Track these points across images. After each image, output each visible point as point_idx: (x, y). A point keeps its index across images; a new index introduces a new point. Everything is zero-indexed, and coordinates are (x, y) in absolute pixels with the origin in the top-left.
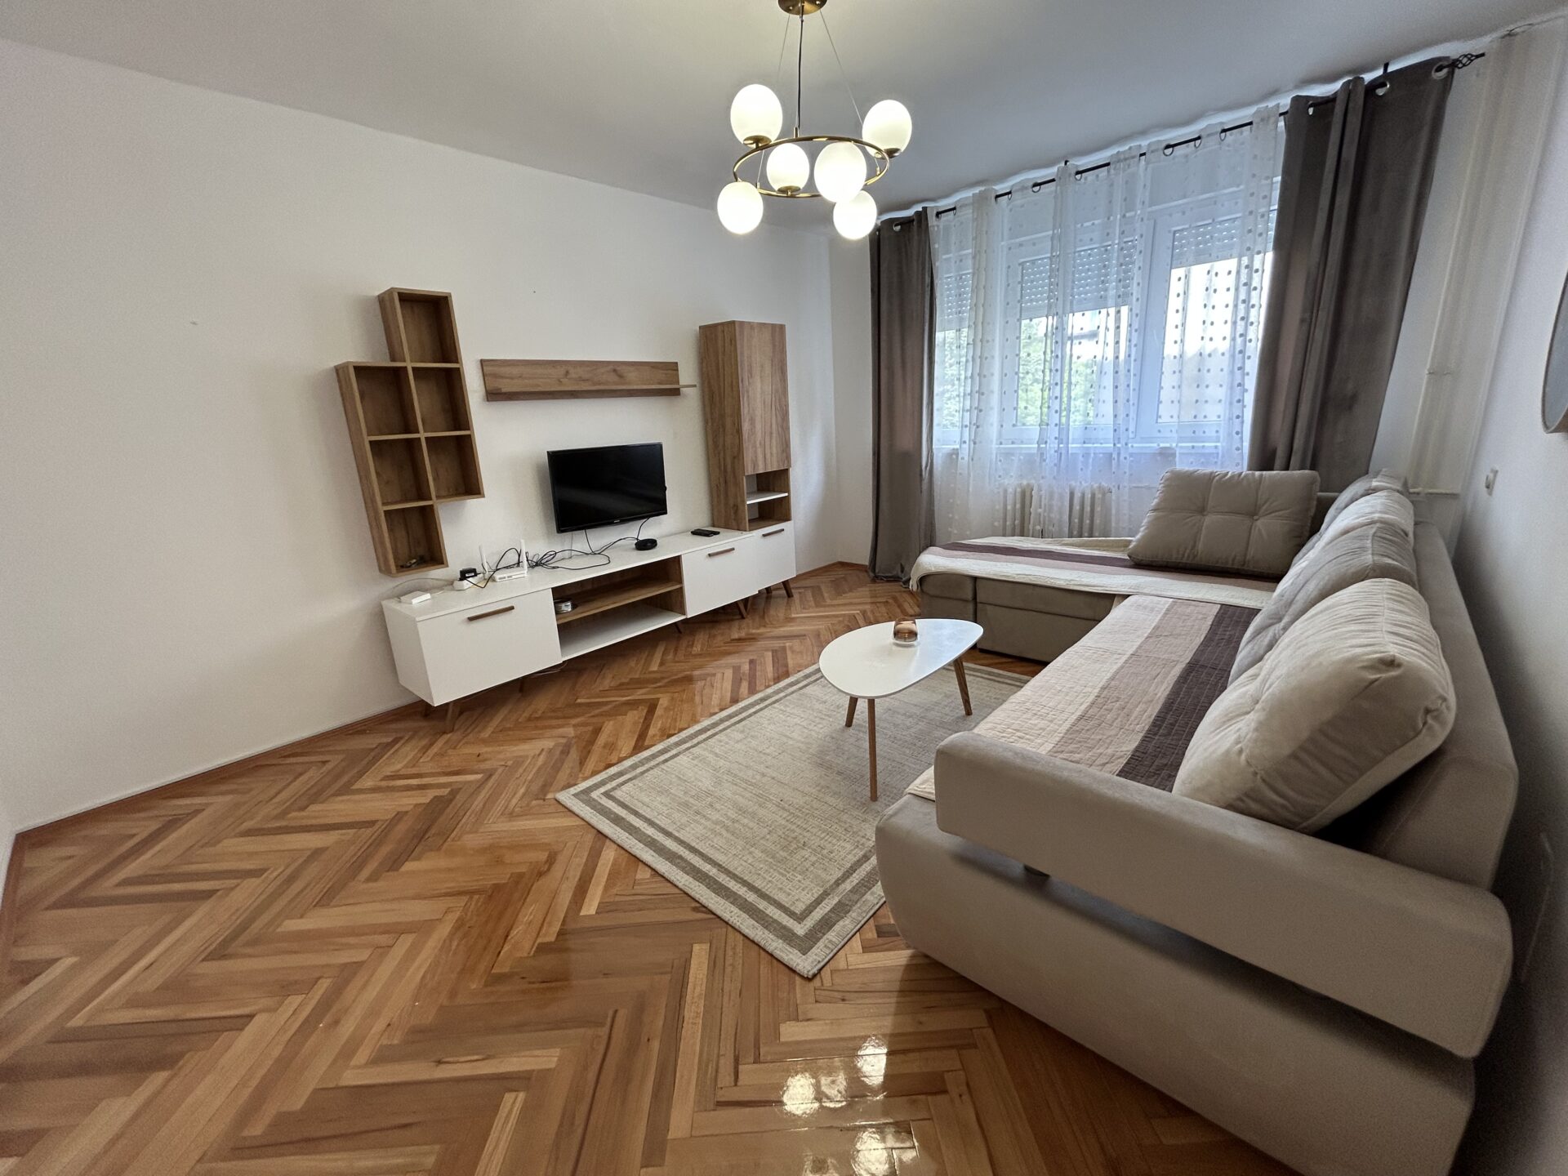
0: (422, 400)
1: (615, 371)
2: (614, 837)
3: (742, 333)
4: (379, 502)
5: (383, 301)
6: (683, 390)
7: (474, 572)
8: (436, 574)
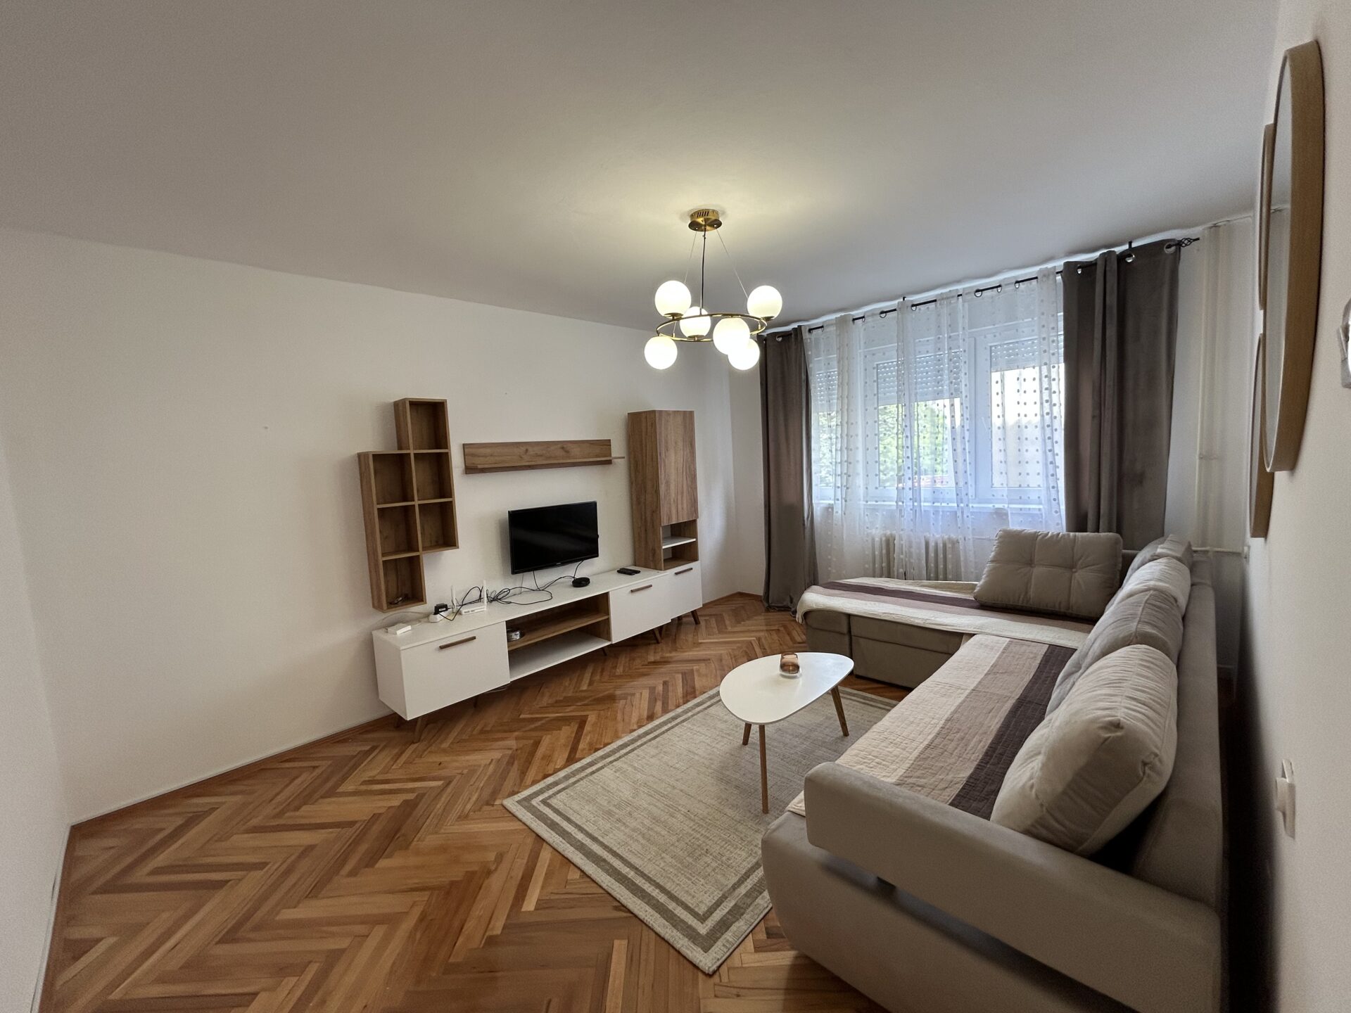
0: (418, 476)
1: (563, 448)
2: (550, 841)
3: (660, 419)
4: (380, 555)
5: (398, 406)
6: (614, 461)
7: (445, 607)
8: (417, 609)
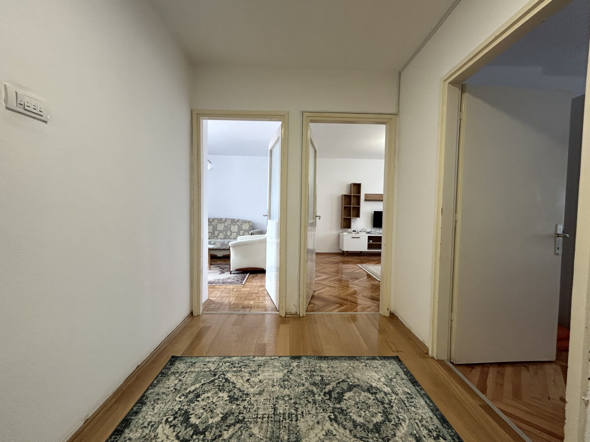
0: (353, 200)
2: (363, 269)
4: (343, 216)
5: (351, 184)
7: (355, 231)
8: (349, 230)
